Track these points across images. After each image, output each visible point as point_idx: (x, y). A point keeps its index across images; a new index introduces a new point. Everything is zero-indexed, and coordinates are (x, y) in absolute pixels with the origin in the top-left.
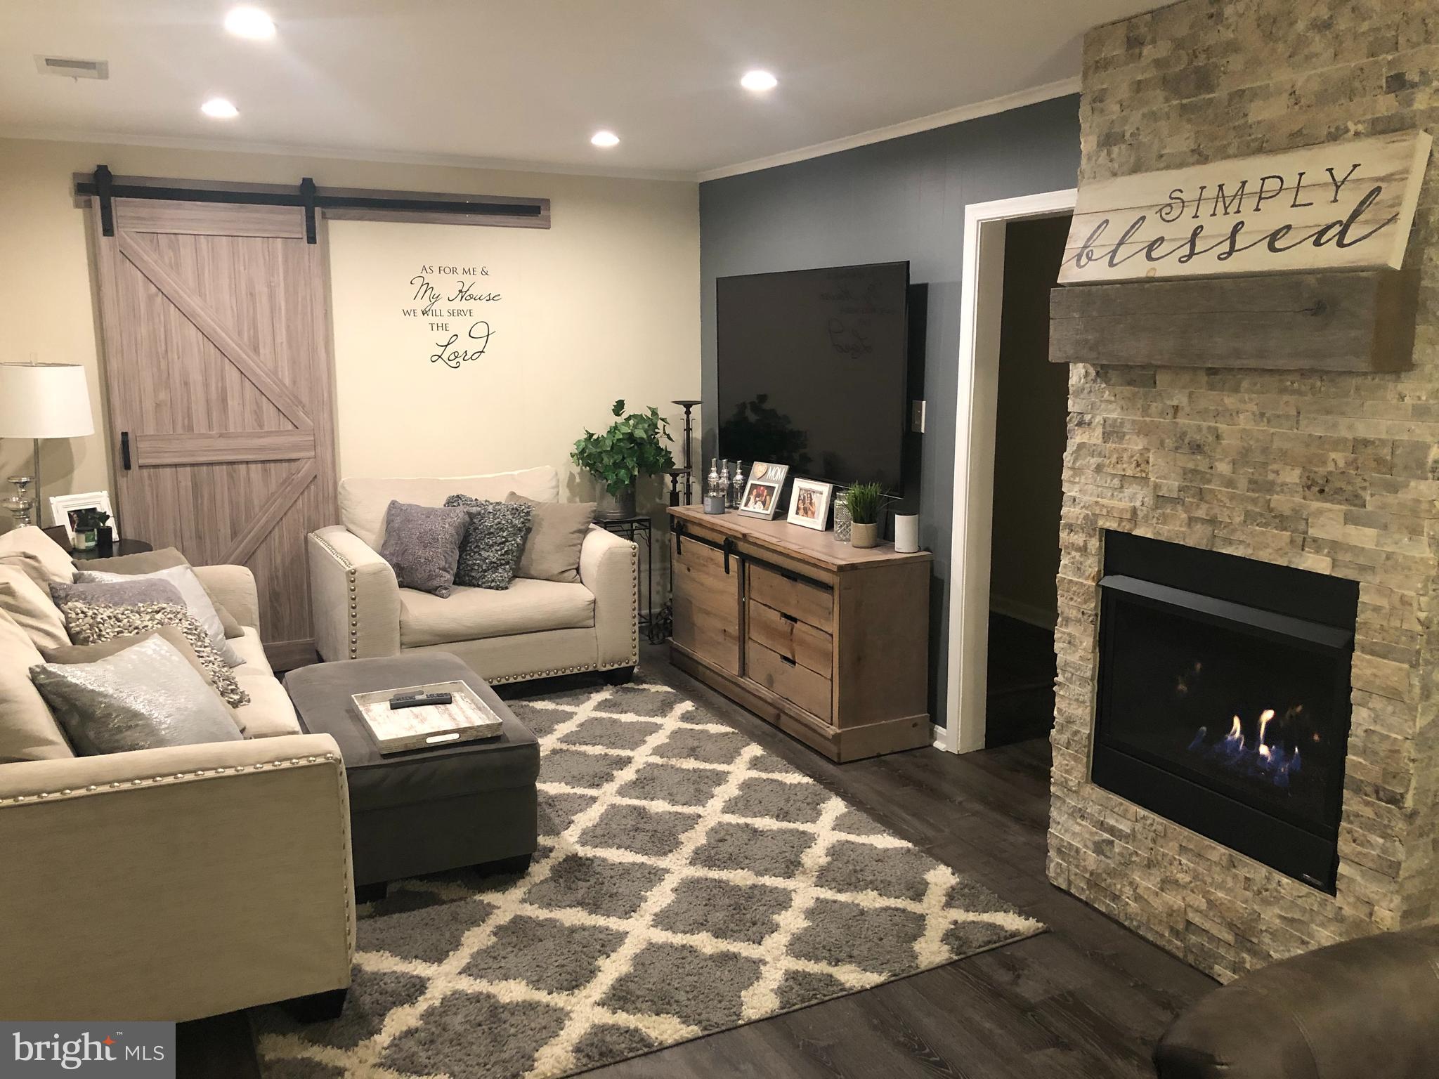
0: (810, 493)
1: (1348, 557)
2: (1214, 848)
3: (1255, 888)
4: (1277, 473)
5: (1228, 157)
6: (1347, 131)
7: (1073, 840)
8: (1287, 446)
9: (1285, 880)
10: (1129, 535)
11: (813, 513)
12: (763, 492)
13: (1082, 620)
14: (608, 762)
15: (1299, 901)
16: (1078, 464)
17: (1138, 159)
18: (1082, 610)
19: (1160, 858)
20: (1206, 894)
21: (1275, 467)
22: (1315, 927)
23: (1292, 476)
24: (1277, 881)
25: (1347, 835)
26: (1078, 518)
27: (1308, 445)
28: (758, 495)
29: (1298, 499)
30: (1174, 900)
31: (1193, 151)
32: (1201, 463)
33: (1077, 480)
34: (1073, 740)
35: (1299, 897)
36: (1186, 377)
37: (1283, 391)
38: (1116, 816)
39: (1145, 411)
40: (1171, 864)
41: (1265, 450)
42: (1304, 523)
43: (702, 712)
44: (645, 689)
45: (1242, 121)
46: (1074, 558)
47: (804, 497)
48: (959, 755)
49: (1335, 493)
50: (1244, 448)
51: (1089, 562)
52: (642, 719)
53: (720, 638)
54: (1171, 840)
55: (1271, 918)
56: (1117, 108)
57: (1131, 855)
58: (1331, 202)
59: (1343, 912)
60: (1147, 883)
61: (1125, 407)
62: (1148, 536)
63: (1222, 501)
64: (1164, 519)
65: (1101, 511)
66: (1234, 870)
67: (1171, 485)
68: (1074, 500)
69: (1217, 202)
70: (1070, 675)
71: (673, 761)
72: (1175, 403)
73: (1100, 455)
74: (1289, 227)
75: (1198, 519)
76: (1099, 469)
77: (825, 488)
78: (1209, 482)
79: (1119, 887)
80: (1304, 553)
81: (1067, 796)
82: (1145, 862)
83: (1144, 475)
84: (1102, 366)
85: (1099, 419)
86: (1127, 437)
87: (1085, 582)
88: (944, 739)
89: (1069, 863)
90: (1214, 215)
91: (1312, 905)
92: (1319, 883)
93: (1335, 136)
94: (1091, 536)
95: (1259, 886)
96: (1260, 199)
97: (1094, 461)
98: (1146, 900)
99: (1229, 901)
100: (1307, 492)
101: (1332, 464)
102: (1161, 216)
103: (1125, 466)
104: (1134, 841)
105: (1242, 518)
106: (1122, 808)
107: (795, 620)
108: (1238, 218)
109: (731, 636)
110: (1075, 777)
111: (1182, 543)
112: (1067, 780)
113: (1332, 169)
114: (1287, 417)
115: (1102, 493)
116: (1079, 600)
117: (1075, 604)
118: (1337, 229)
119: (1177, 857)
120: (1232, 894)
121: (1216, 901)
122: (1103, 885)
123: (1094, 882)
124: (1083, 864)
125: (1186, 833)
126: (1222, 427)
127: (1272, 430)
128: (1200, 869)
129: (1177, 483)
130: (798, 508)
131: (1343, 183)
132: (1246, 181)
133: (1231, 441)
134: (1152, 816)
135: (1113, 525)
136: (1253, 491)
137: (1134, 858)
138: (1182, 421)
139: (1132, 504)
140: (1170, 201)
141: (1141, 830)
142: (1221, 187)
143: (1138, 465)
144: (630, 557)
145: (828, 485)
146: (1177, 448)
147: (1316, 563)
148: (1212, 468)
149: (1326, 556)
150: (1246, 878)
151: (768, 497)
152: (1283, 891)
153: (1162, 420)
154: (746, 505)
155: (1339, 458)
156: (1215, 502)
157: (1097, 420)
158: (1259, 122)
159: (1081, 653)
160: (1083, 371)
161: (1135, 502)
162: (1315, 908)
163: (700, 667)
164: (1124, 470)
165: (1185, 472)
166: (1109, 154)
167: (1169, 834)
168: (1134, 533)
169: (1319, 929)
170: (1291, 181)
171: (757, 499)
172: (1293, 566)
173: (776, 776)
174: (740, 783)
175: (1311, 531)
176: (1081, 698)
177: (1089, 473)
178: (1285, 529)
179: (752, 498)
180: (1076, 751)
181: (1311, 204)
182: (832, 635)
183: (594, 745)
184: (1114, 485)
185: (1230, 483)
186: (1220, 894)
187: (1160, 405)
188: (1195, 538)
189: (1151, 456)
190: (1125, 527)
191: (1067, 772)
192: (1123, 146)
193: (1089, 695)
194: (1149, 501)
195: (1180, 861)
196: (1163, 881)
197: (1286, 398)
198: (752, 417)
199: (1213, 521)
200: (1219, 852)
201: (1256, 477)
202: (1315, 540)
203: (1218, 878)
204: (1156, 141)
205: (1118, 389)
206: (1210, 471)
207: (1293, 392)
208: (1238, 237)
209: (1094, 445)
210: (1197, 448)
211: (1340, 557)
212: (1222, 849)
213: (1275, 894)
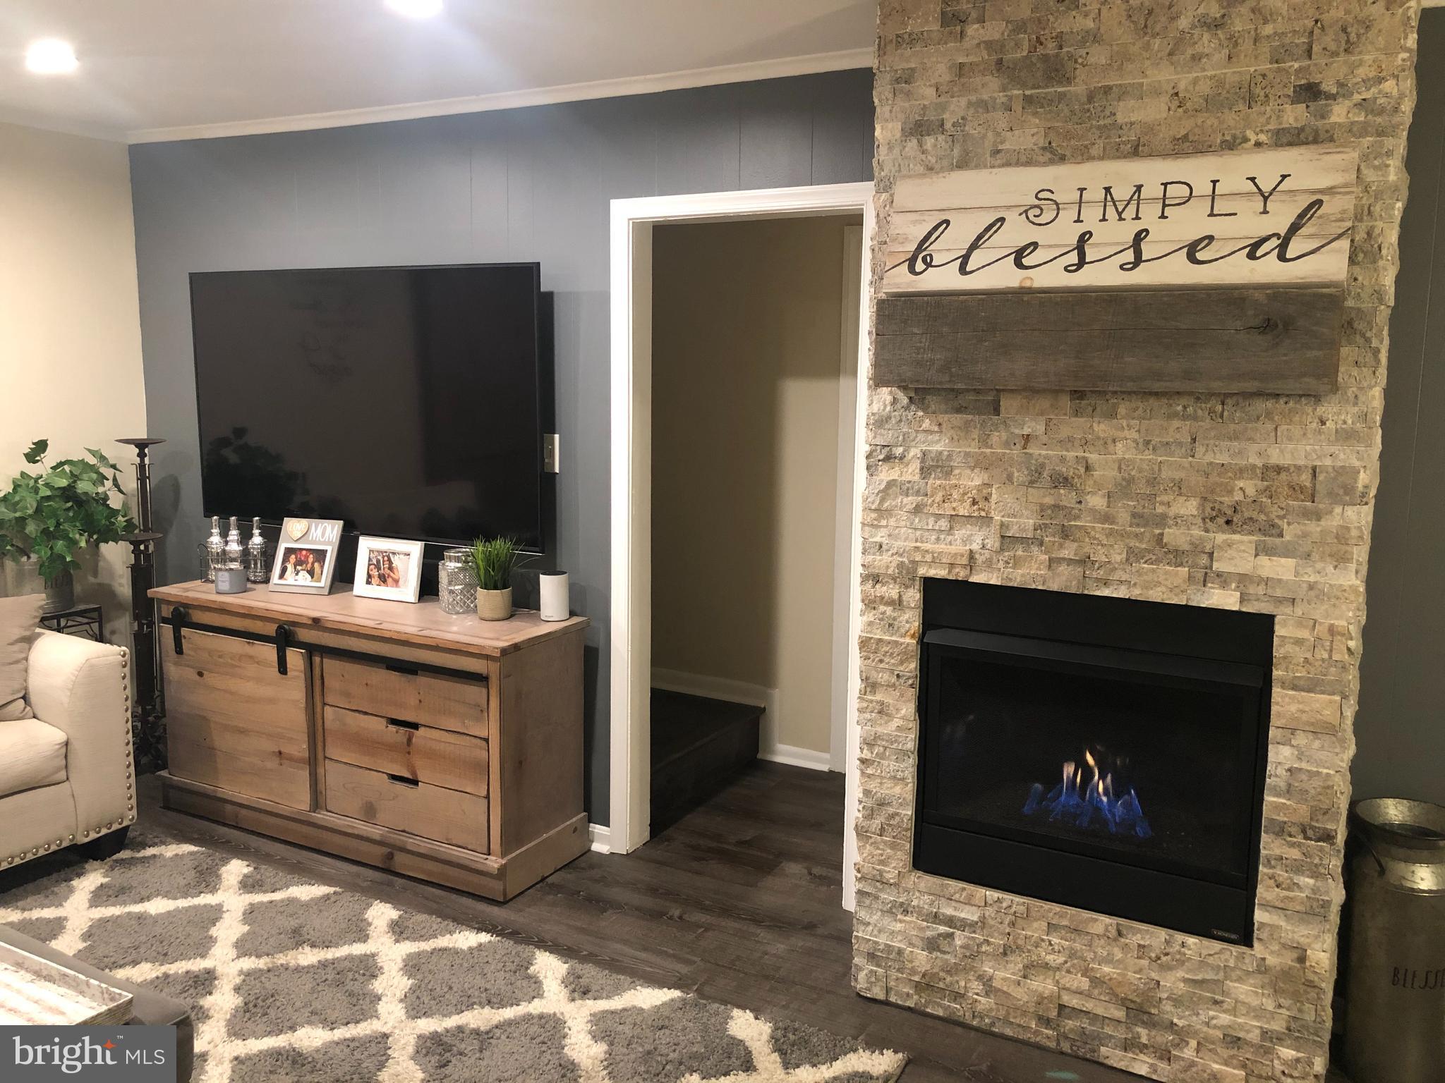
0: (388, 557)
1: (1261, 590)
2: (1097, 920)
3: (1153, 955)
4: (1169, 504)
5: (1091, 158)
6: (1246, 140)
7: (892, 941)
8: (1178, 475)
9: (1192, 940)
10: (965, 583)
11: (396, 582)
12: (307, 559)
13: (897, 683)
14: (179, 987)
15: (1210, 960)
16: (885, 505)
17: (966, 153)
18: (896, 673)
19: (1020, 942)
20: (1086, 972)
21: (1165, 498)
22: (1231, 984)
23: (1189, 507)
24: (1180, 942)
25: (1269, 880)
26: (888, 567)
27: (1207, 475)
28: (299, 563)
29: (1197, 532)
30: (1043, 985)
31: (1044, 149)
32: (1067, 497)
33: (884, 523)
34: (887, 825)
35: (1210, 955)
36: (1044, 403)
37: (1172, 416)
38: (954, 904)
39: (984, 441)
40: (1036, 947)
41: (1152, 481)
42: (1205, 557)
43: (268, 872)
44: (154, 856)
45: (1108, 121)
46: (883, 613)
47: (378, 561)
48: (628, 854)
49: (1245, 523)
50: (1124, 479)
51: (906, 616)
52: (183, 903)
53: (272, 764)
54: (1036, 920)
55: (1174, 983)
56: (931, 92)
57: (979, 945)
58: (1261, 213)
59: (1267, 962)
60: (1004, 974)
61: (956, 438)
62: (992, 582)
63: (1095, 539)
64: (1017, 561)
65: (924, 557)
66: (1123, 940)
67: (1026, 523)
68: (881, 547)
69: (1105, 206)
70: (881, 749)
71: (281, 959)
72: (1026, 431)
73: (918, 493)
74: (1211, 238)
75: (1060, 560)
76: (918, 510)
77: (415, 549)
78: (1077, 518)
79: (962, 984)
80: (1207, 589)
81: (880, 890)
82: (1001, 950)
83: (983, 514)
84: (916, 390)
85: (914, 452)
86: (956, 472)
87: (902, 640)
88: (605, 839)
89: (887, 968)
90: (1104, 219)
91: (1227, 960)
92: (1234, 937)
93: (1231, 145)
94: (907, 587)
95: (1158, 951)
96: (1164, 206)
97: (910, 501)
98: (1005, 992)
99: (1118, 974)
100: (1209, 524)
101: (1241, 493)
102: (1028, 218)
103: (954, 505)
104: (983, 928)
105: (1124, 555)
106: (964, 894)
107: (415, 726)
108: (1139, 226)
109: (291, 759)
110: (894, 868)
111: (1040, 588)
112: (881, 872)
113: (1255, 178)
114: (1180, 444)
115: (922, 536)
116: (892, 661)
117: (887, 666)
118: (1274, 242)
119: (1045, 937)
120: (1121, 966)
121: (1104, 977)
122: (941, 985)
123: (926, 985)
124: (910, 966)
125: (1058, 909)
126: (1093, 457)
127: (1160, 459)
128: (1077, 946)
129: (1031, 521)
130: (369, 576)
131: (1271, 194)
132: (1142, 186)
133: (1105, 471)
134: (1008, 897)
135: (939, 572)
136: (1138, 525)
137: (984, 948)
138: (1034, 450)
139: (967, 548)
140: (1037, 202)
141: (993, 915)
142: (1108, 190)
143: (974, 503)
144: (120, 667)
145: (419, 543)
146: (1032, 482)
147: (1224, 599)
148: (1080, 502)
149: (1235, 590)
150: (1139, 945)
151: (316, 565)
152: (1190, 952)
153: (1008, 451)
154: (282, 576)
155: (1250, 486)
156: (1087, 540)
157: (912, 454)
158: (1132, 124)
159: (897, 722)
160: (889, 398)
161: (971, 544)
162: (1232, 964)
163: (229, 807)
164: (954, 509)
165: (1043, 508)
166: (920, 144)
167: (1033, 914)
168: (971, 580)
169: (1236, 985)
170: (1203, 188)
171: (299, 568)
172: (1194, 604)
173: (444, 942)
174: (401, 965)
175: (1215, 566)
176: (900, 775)
177: (903, 515)
178: (1181, 565)
179: (290, 567)
180: (894, 837)
181: (1235, 214)
182: (487, 740)
183: (135, 963)
184: (941, 526)
185: (1107, 518)
186: (1107, 969)
187: (1004, 435)
188: (1062, 581)
189: (994, 491)
190: (961, 574)
191: (882, 862)
192: (941, 138)
193: (911, 769)
194: (993, 542)
195: (1050, 941)
196: (1026, 967)
197: (1176, 423)
198: (233, 458)
199: (1085, 561)
200: (1102, 923)
201: (1139, 510)
202: (1219, 575)
203: (1102, 952)
204: (990, 134)
205: (944, 418)
206: (1078, 506)
207: (1185, 418)
208: (1143, 245)
209: (909, 482)
210: (1061, 481)
211: (1252, 590)
212: (1105, 920)
213: (1178, 957)
